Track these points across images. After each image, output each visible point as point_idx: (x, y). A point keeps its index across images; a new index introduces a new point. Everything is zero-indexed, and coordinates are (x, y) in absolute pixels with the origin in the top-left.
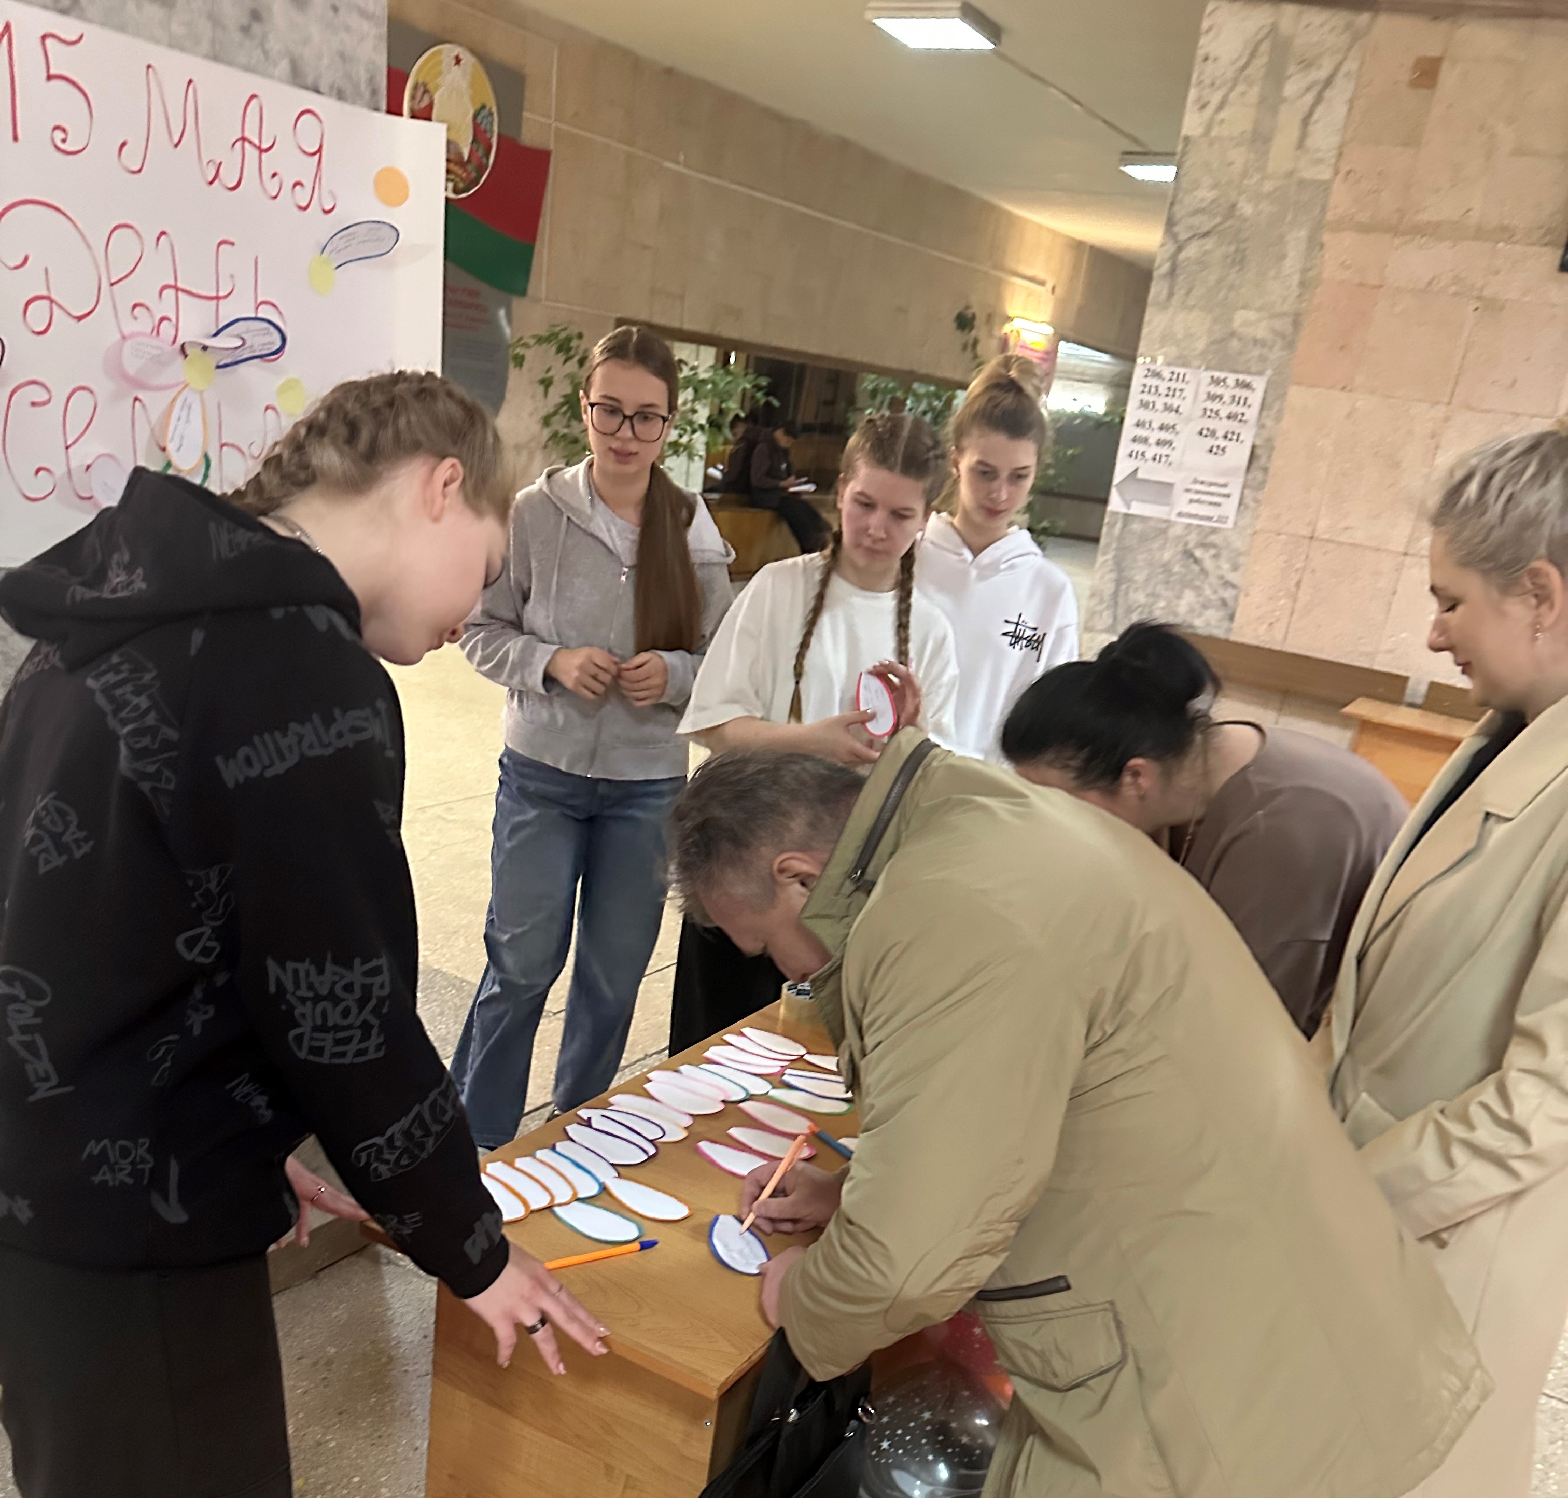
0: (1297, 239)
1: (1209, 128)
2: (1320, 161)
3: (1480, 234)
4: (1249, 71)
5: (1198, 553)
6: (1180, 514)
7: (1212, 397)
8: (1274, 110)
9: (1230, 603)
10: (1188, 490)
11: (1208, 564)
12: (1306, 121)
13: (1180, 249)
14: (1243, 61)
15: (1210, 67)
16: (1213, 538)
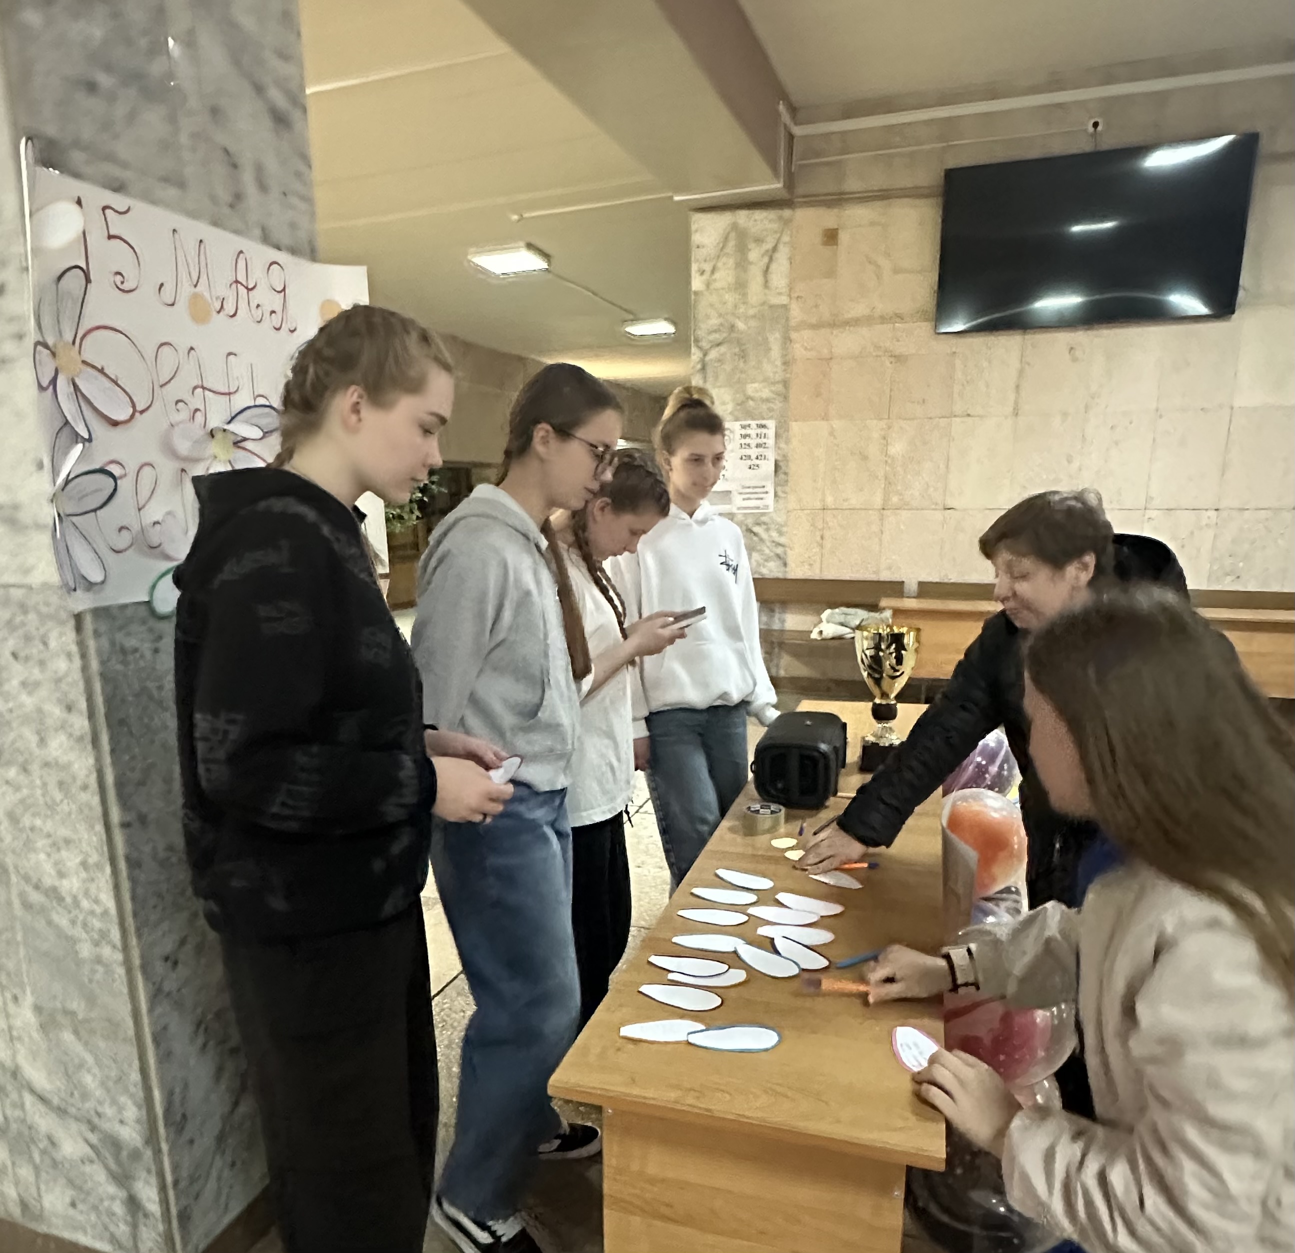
0: (775, 339)
1: (708, 285)
2: (780, 294)
3: (883, 319)
4: (726, 251)
5: (756, 529)
6: (739, 509)
7: (745, 436)
8: (745, 270)
9: (782, 556)
10: (741, 493)
11: (764, 535)
12: (766, 271)
13: (705, 355)
14: (721, 245)
15: (701, 251)
16: (764, 519)
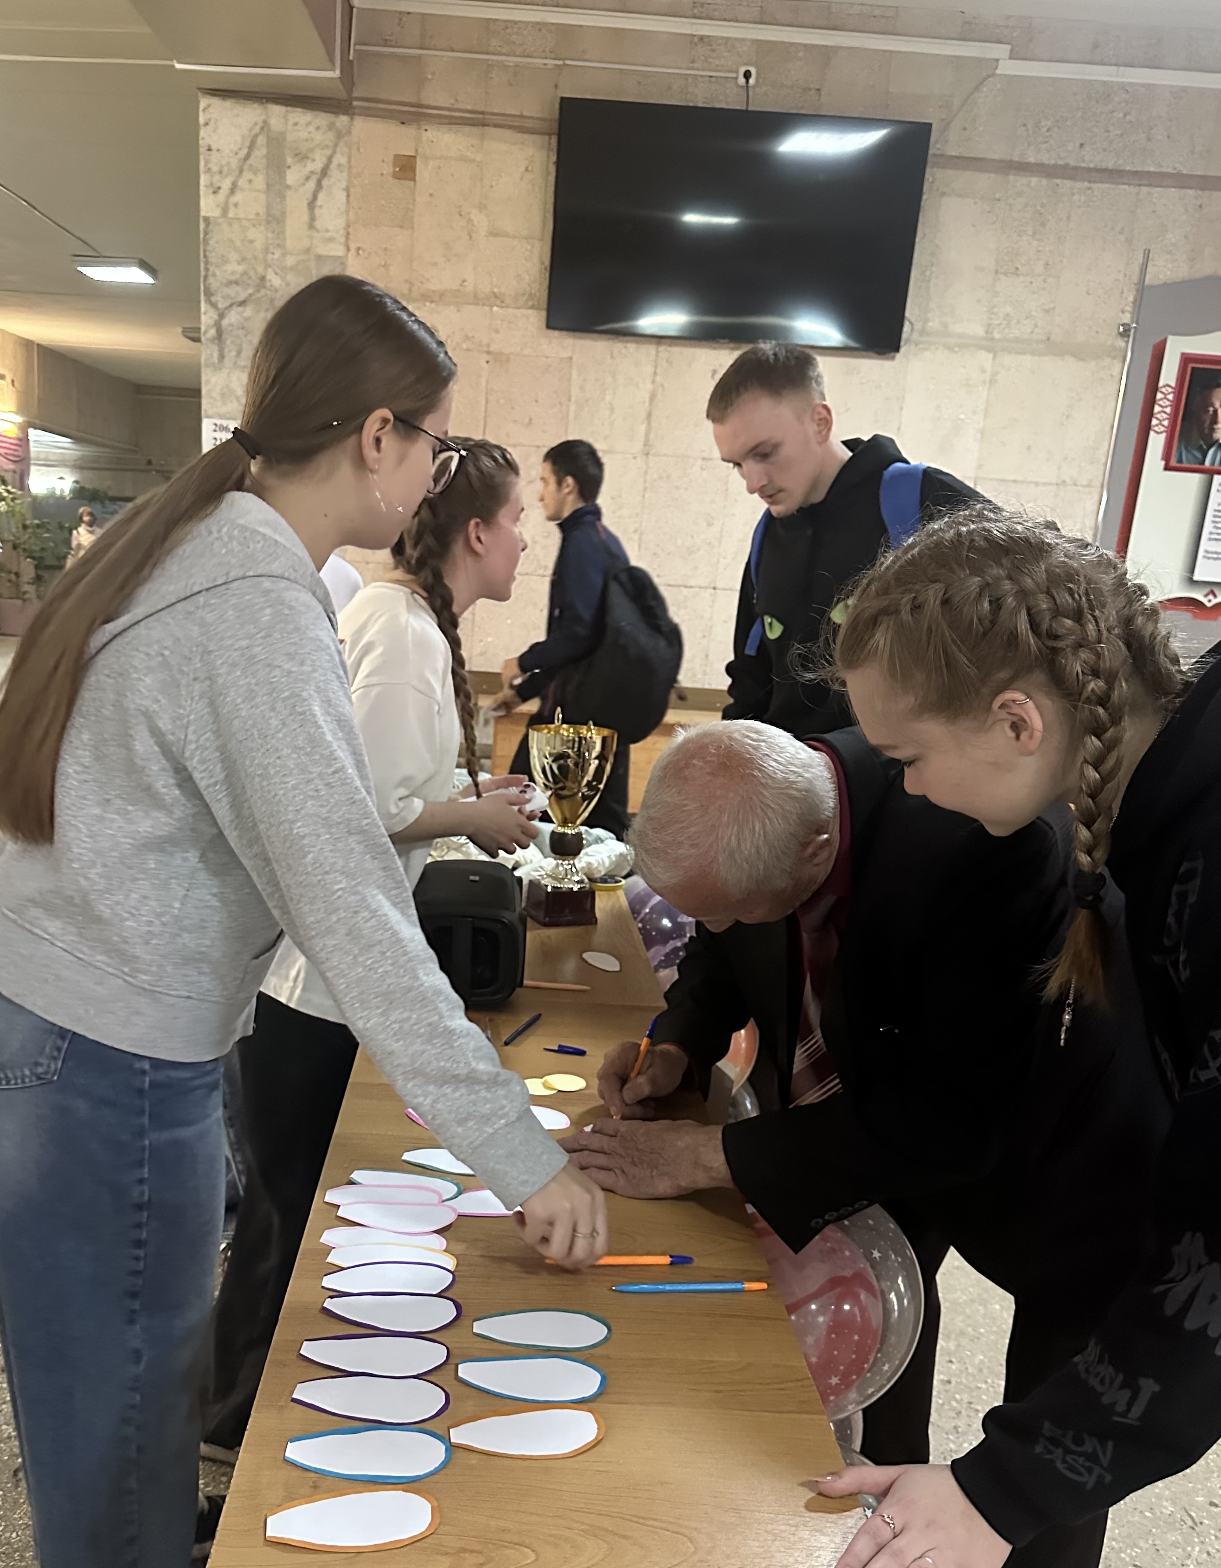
1: (225, 210)
2: (331, 240)
3: (477, 299)
4: (250, 161)
8: (281, 196)
12: (312, 204)
13: (222, 316)
14: (245, 151)
15: (214, 157)
